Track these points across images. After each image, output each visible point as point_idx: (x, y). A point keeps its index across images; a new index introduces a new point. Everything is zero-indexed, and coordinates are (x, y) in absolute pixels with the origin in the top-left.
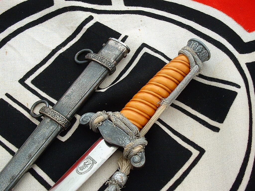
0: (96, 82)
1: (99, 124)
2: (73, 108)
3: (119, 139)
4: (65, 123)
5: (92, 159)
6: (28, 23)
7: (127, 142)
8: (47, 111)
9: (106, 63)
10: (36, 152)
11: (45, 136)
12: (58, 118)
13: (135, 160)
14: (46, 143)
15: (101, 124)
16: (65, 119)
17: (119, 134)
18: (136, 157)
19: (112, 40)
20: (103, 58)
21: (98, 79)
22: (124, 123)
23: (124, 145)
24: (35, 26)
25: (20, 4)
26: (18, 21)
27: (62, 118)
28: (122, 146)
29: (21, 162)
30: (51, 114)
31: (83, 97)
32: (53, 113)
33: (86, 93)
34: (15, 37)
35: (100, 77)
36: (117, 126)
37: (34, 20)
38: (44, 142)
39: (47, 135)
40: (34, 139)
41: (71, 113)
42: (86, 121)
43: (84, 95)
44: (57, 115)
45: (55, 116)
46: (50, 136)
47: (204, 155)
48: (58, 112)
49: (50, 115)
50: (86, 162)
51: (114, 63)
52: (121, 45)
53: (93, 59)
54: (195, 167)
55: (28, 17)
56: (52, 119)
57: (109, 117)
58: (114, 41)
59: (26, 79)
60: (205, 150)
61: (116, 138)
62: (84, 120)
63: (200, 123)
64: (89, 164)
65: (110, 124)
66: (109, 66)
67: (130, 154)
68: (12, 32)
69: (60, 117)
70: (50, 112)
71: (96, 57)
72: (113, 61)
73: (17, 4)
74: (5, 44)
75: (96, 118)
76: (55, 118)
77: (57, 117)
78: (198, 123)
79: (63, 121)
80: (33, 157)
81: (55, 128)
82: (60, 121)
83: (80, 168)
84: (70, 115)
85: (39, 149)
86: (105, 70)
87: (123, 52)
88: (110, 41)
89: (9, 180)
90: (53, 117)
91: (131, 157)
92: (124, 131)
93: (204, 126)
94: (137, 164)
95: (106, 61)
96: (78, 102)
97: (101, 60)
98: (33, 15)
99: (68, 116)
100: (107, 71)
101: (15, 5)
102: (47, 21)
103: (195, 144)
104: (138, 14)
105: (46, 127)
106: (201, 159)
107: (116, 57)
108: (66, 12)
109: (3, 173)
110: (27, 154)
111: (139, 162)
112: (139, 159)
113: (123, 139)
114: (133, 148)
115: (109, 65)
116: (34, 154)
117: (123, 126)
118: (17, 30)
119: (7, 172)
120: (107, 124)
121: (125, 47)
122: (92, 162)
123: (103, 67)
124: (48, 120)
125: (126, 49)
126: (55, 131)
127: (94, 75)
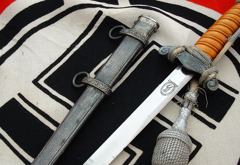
0: (133, 54)
1: (178, 54)
2: (114, 77)
3: (197, 67)
4: (108, 91)
5: (173, 83)
6: (40, 24)
7: (204, 70)
8: (90, 81)
9: (140, 37)
10: (83, 118)
11: (91, 103)
12: (101, 87)
13: (211, 85)
14: (92, 109)
15: (180, 54)
16: (107, 87)
17: (197, 63)
18: (212, 82)
19: (143, 17)
20: (137, 33)
21: (134, 51)
22: (200, 54)
23: (201, 72)
24: (47, 26)
25: (32, 5)
26: (31, 22)
27: (105, 86)
28: (200, 72)
29: (70, 127)
30: (95, 83)
31: (122, 68)
32: (96, 82)
33: (124, 64)
34: (29, 38)
35: (135, 50)
36: (194, 56)
37: (46, 20)
38: (89, 109)
39: (92, 102)
40: (80, 106)
41: (112, 82)
42: (165, 52)
43: (123, 66)
44: (100, 84)
45: (98, 85)
46: (95, 102)
47: (200, 149)
48: (100, 81)
49: (93, 84)
50: (169, 86)
51: (147, 37)
52: (152, 21)
53: (128, 34)
54: (192, 160)
55: (40, 17)
56: (95, 88)
57: (185, 49)
58: (145, 18)
59: (40, 79)
60: (202, 144)
61: (195, 66)
62: (163, 51)
63: (198, 119)
64: (171, 87)
65: (188, 55)
66: (143, 40)
67: (206, 79)
68: (26, 33)
69: (102, 85)
70: (93, 82)
71: (130, 32)
72: (146, 35)
73: (29, 6)
74: (21, 45)
75: (175, 49)
76: (98, 86)
77: (101, 85)
78: (196, 119)
79: (106, 89)
80: (80, 122)
81: (99, 96)
82: (103, 89)
83: (163, 90)
84: (111, 83)
85: (86, 114)
86: (139, 44)
87: (154, 27)
88: (142, 18)
89: (60, 143)
90: (96, 86)
91: (208, 82)
92: (200, 61)
93: (201, 121)
94: (213, 88)
95: (140, 36)
96: (118, 72)
97: (135, 35)
98: (45, 16)
99: (110, 85)
100: (141, 45)
101: (27, 7)
102: (58, 21)
103: (193, 138)
104: (145, 9)
105: (91, 95)
106: (198, 153)
107: (149, 32)
108: (76, 10)
109: (54, 137)
110: (75, 120)
111: (214, 86)
112: (214, 84)
113: (200, 67)
114: (209, 74)
115: (143, 38)
116: (82, 119)
117: (199, 56)
118: (30, 30)
119: (58, 136)
120: (185, 55)
121: (156, 23)
122: (174, 86)
123: (137, 41)
124: (92, 89)
125: (156, 25)
126: (99, 99)
127: (130, 48)
